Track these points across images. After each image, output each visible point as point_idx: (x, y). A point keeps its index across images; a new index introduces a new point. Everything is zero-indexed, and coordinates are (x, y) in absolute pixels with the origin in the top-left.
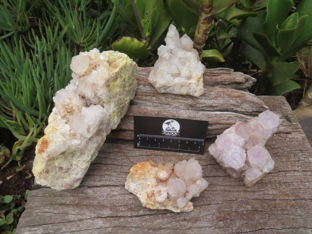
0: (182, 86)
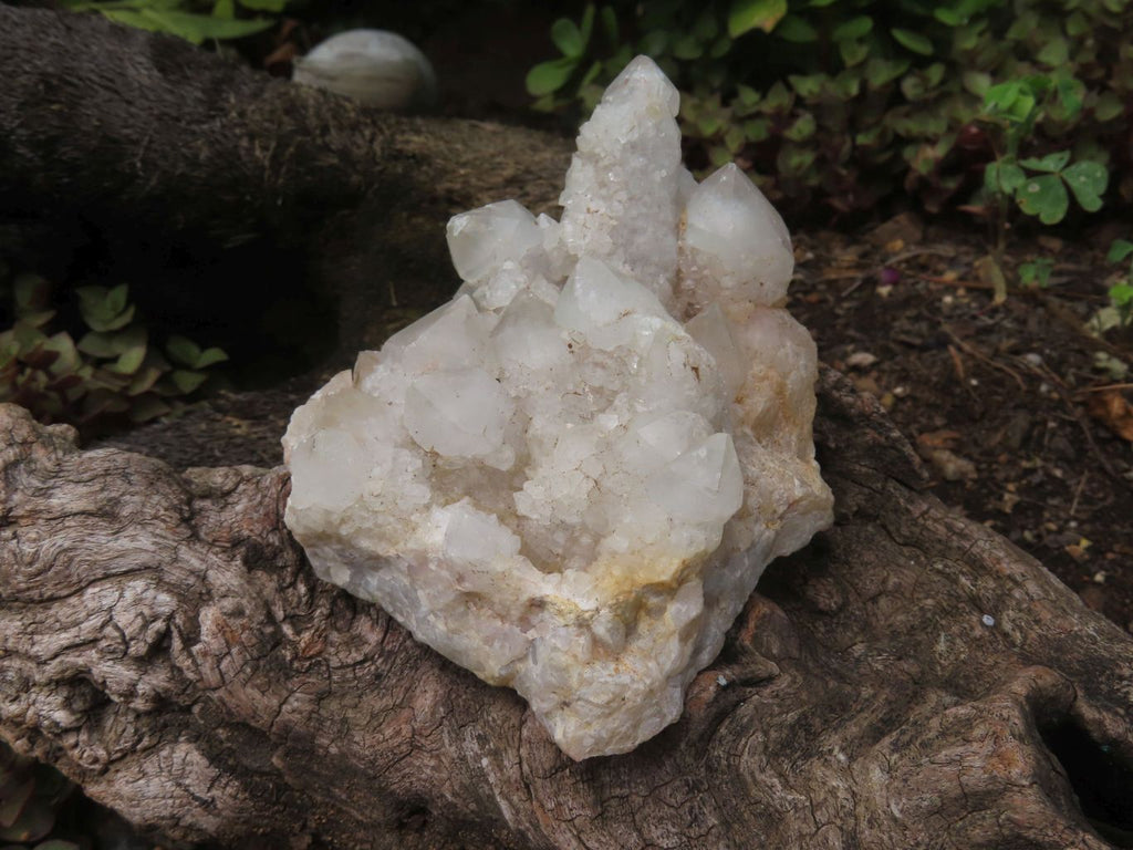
0: (472, 598)
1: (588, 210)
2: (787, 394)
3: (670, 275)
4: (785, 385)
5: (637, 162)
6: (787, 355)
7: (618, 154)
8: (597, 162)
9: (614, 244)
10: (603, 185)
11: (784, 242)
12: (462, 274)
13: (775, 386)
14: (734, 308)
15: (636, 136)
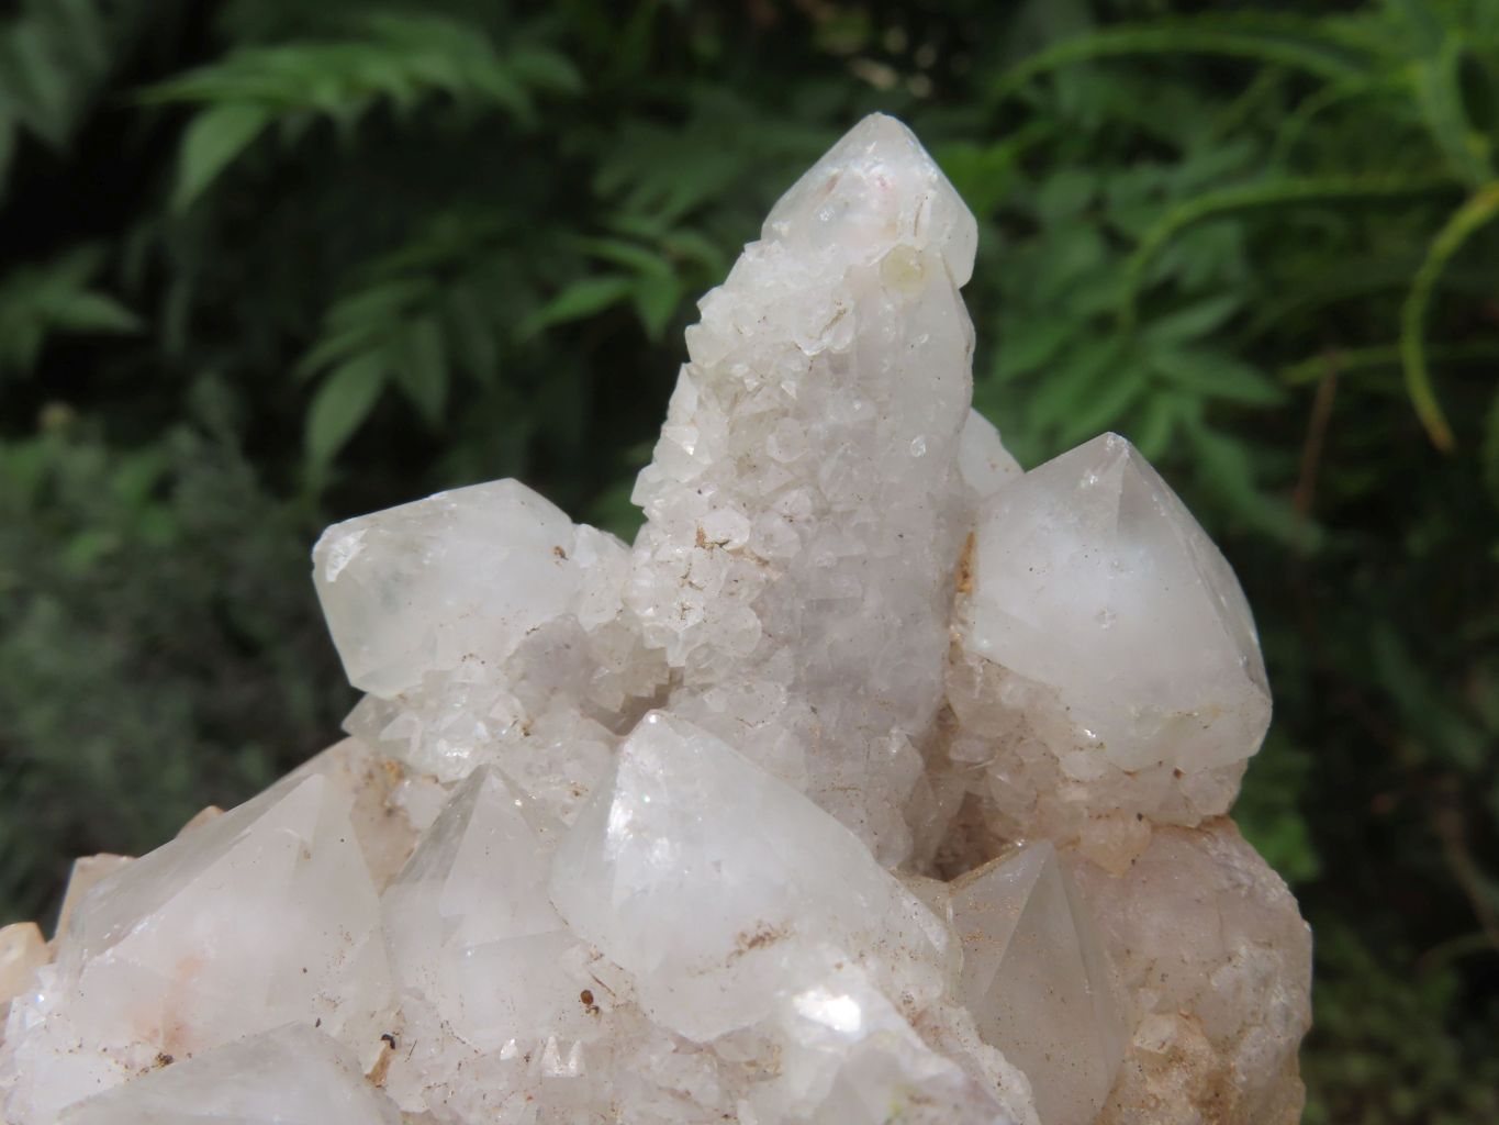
1: (701, 537)
2: (1233, 1097)
3: (921, 723)
4: (1229, 1071)
5: (843, 411)
6: (1238, 987)
7: (791, 388)
8: (736, 400)
9: (767, 633)
10: (748, 466)
11: (1248, 664)
12: (355, 677)
13: (1202, 1085)
14: (1097, 836)
15: (848, 339)
